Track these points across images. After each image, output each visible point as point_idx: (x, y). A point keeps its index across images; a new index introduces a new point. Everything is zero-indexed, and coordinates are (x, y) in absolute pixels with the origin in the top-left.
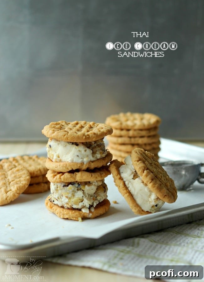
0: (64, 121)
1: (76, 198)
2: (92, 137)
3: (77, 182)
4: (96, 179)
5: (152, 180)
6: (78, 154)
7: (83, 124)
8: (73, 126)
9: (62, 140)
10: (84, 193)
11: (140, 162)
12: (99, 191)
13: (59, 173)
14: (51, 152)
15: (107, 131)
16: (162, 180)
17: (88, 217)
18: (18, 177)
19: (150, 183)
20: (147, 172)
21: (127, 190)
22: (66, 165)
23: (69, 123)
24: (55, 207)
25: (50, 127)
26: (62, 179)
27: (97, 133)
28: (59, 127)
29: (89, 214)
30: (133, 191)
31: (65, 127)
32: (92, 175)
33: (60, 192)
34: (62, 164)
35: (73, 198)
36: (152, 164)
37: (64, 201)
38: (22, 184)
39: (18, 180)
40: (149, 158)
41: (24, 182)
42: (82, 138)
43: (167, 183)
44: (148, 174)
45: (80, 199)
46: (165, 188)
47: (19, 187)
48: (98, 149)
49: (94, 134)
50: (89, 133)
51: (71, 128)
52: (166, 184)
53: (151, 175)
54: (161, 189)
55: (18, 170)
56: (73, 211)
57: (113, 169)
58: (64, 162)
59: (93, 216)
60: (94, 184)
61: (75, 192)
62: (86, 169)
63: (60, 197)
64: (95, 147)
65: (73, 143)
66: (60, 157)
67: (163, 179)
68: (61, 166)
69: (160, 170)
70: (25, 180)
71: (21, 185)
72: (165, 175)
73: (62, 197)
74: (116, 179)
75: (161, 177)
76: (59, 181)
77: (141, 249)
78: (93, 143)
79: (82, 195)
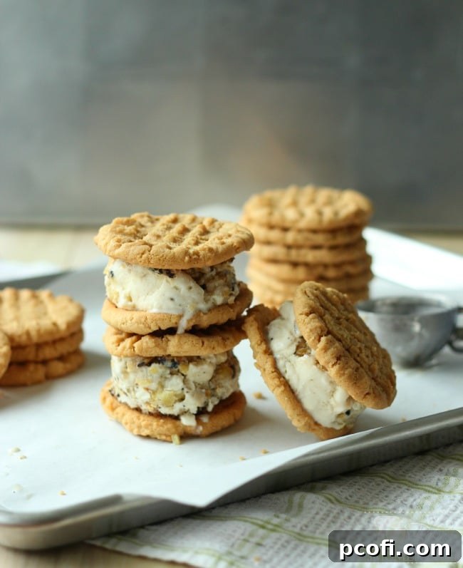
0: (146, 213)
1: (168, 392)
2: (204, 257)
3: (169, 355)
4: (214, 351)
5: (338, 358)
6: (172, 295)
7: (189, 222)
8: (165, 227)
9: (137, 264)
10: (185, 381)
11: (311, 316)
12: (221, 376)
13: (130, 335)
14: (112, 287)
15: (239, 243)
16: (362, 359)
17: (193, 433)
19: (333, 365)
20: (327, 340)
21: (282, 379)
22: (146, 318)
23: (157, 220)
24: (121, 410)
25: (112, 231)
26: (136, 349)
27: (217, 249)
28: (133, 231)
29: (197, 427)
30: (294, 382)
31: (148, 230)
32: (203, 343)
33: (132, 376)
34: (136, 315)
35: (161, 392)
36: (341, 320)
37: (141, 397)
40: (333, 304)
42: (183, 260)
43: (371, 364)
44: (329, 343)
45: (176, 395)
46: (366, 377)
48: (218, 282)
49: (211, 250)
50: (197, 248)
51: (160, 233)
52: (369, 366)
53: (336, 347)
54: (357, 380)
56: (162, 421)
57: (251, 328)
58: (143, 311)
59: (206, 432)
60: (209, 360)
61: (166, 378)
62: (190, 328)
63: (131, 389)
64: (213, 278)
65: (161, 271)
66: (133, 299)
67: (363, 355)
68: (133, 321)
69: (358, 333)
72: (369, 344)
73: (135, 389)
74: (258, 352)
75: (358, 351)
76: (129, 355)
77: (305, 521)
78: (208, 270)
79: (181, 385)
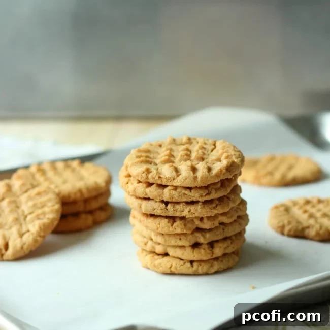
18: (39, 205)
38: (48, 219)
39: (39, 211)
41: (51, 216)
47: (44, 225)
55: (39, 194)
70: (52, 211)
71: (45, 221)
